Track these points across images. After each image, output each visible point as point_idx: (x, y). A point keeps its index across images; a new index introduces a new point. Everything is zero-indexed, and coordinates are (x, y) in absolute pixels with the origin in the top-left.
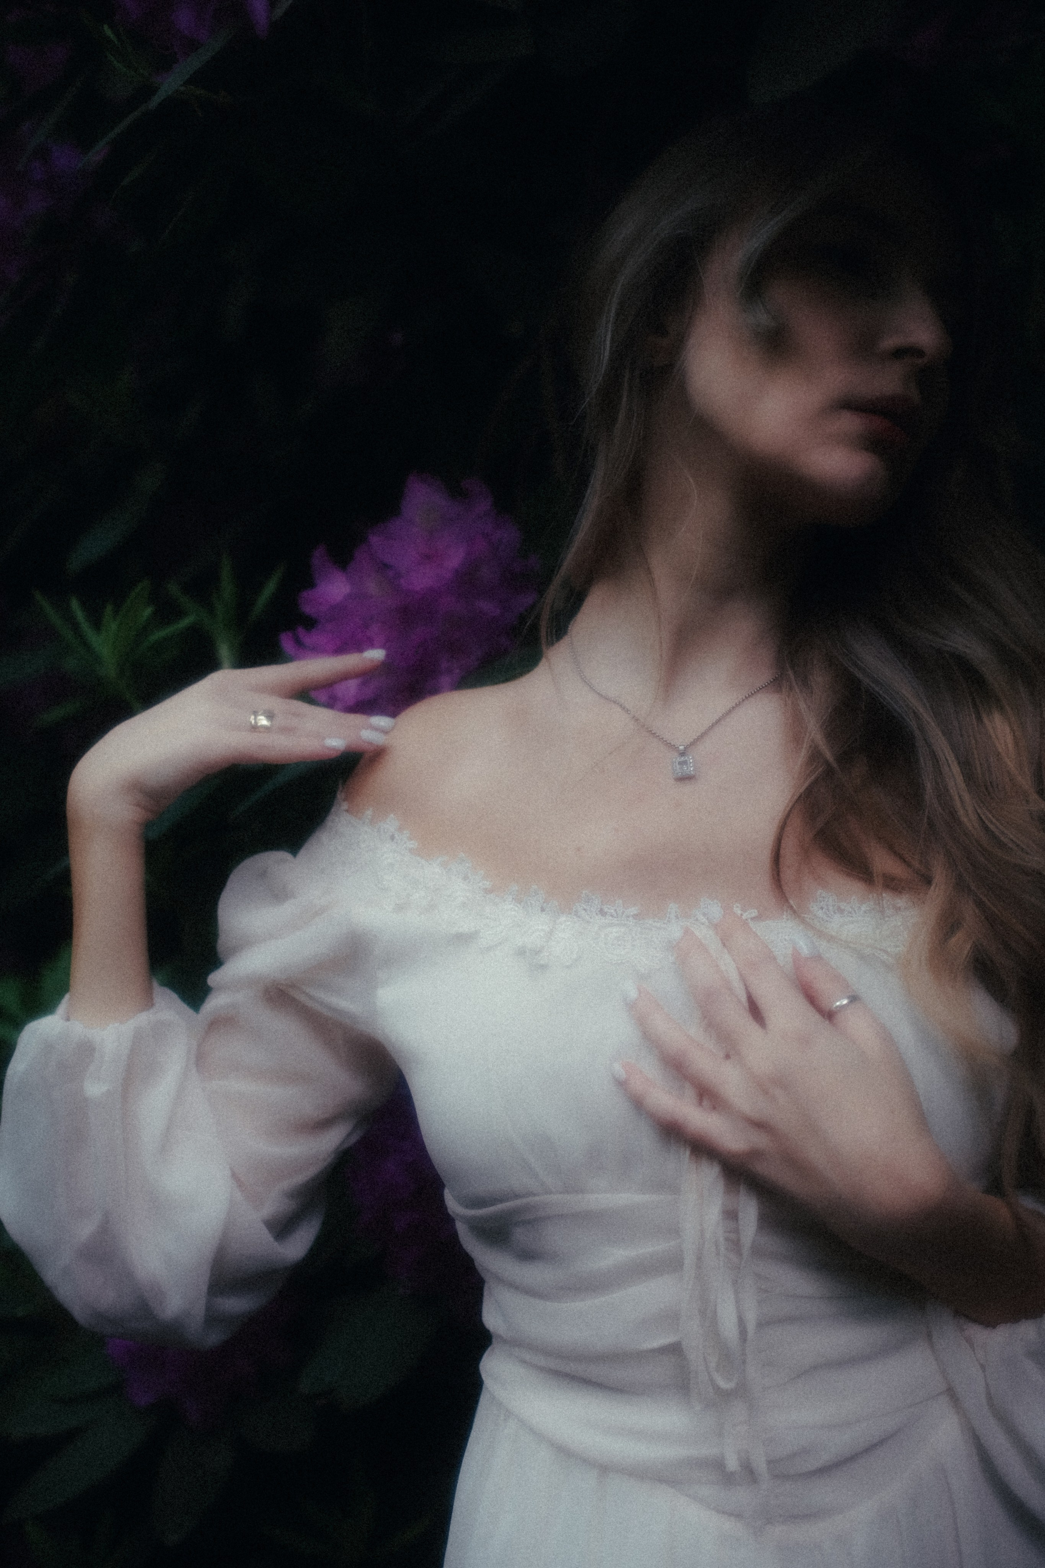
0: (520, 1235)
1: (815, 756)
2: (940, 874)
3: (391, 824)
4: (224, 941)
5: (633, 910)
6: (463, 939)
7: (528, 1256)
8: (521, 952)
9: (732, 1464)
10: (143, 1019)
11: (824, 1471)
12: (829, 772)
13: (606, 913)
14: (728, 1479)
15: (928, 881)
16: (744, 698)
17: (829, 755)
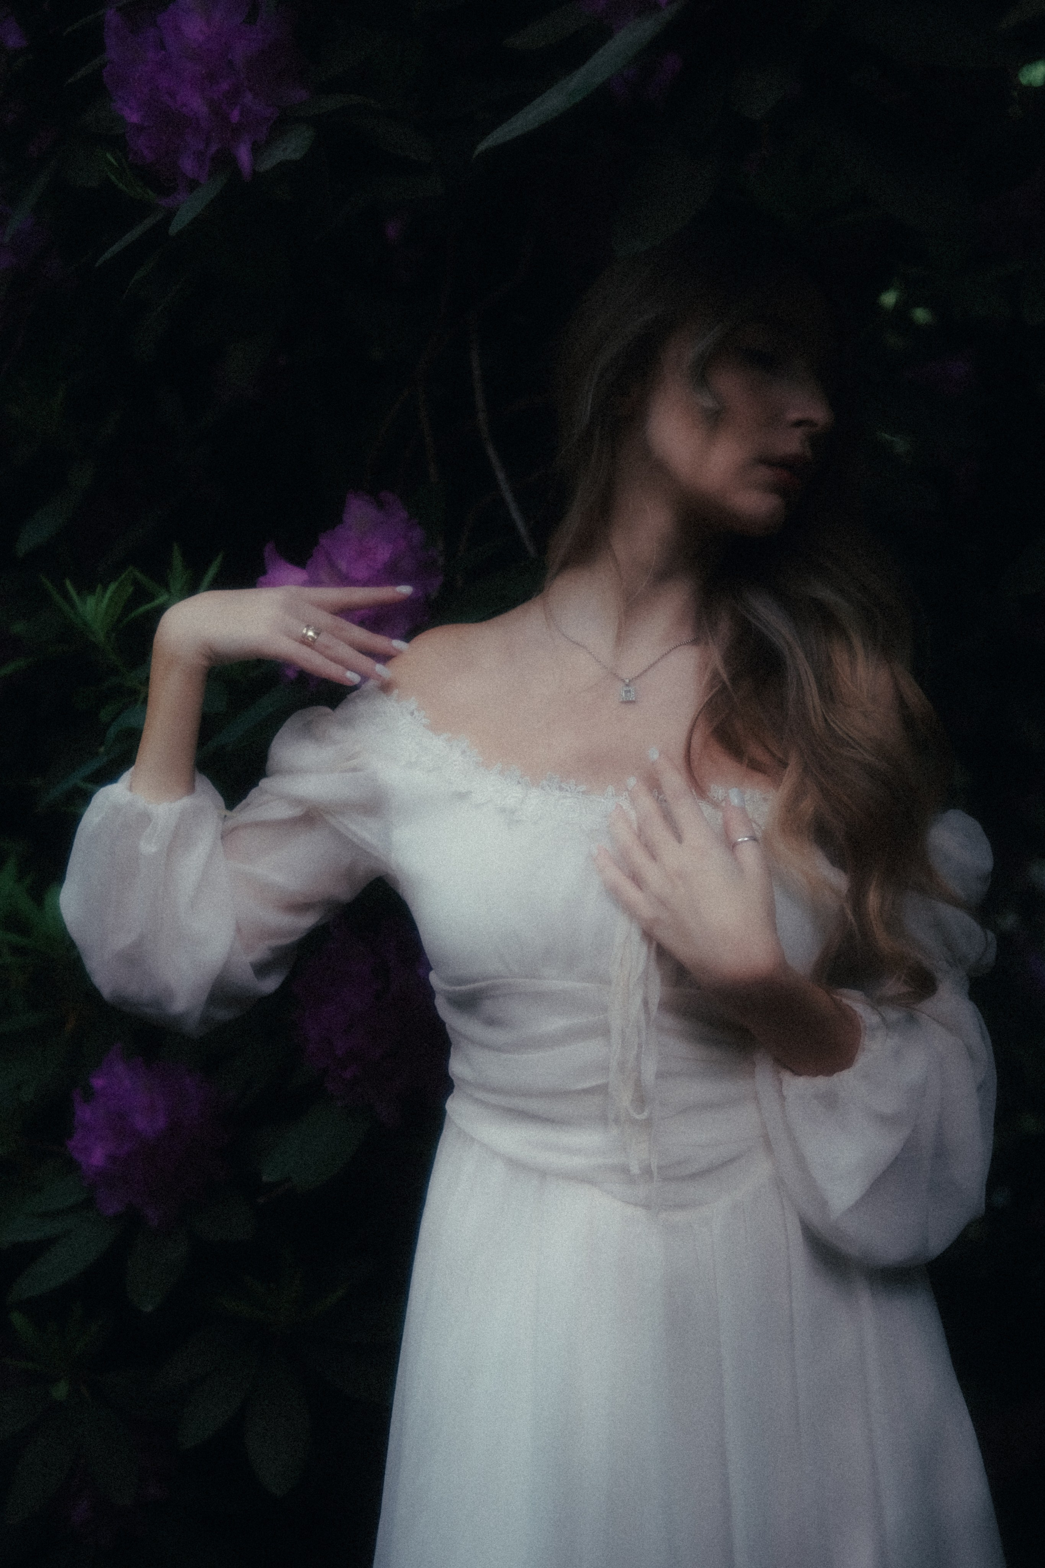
0: (489, 1007)
1: (715, 675)
2: (793, 760)
3: (412, 703)
4: (271, 764)
5: (583, 788)
6: (462, 796)
7: (491, 1022)
8: (503, 810)
9: (635, 1170)
10: (186, 802)
11: (693, 1176)
12: (724, 688)
13: (563, 788)
14: (631, 1180)
15: (784, 764)
16: (673, 647)
17: (725, 677)
